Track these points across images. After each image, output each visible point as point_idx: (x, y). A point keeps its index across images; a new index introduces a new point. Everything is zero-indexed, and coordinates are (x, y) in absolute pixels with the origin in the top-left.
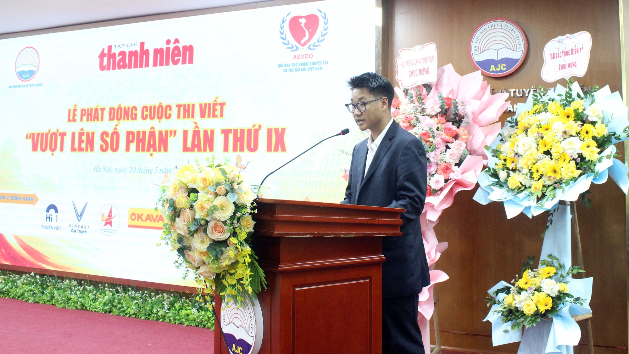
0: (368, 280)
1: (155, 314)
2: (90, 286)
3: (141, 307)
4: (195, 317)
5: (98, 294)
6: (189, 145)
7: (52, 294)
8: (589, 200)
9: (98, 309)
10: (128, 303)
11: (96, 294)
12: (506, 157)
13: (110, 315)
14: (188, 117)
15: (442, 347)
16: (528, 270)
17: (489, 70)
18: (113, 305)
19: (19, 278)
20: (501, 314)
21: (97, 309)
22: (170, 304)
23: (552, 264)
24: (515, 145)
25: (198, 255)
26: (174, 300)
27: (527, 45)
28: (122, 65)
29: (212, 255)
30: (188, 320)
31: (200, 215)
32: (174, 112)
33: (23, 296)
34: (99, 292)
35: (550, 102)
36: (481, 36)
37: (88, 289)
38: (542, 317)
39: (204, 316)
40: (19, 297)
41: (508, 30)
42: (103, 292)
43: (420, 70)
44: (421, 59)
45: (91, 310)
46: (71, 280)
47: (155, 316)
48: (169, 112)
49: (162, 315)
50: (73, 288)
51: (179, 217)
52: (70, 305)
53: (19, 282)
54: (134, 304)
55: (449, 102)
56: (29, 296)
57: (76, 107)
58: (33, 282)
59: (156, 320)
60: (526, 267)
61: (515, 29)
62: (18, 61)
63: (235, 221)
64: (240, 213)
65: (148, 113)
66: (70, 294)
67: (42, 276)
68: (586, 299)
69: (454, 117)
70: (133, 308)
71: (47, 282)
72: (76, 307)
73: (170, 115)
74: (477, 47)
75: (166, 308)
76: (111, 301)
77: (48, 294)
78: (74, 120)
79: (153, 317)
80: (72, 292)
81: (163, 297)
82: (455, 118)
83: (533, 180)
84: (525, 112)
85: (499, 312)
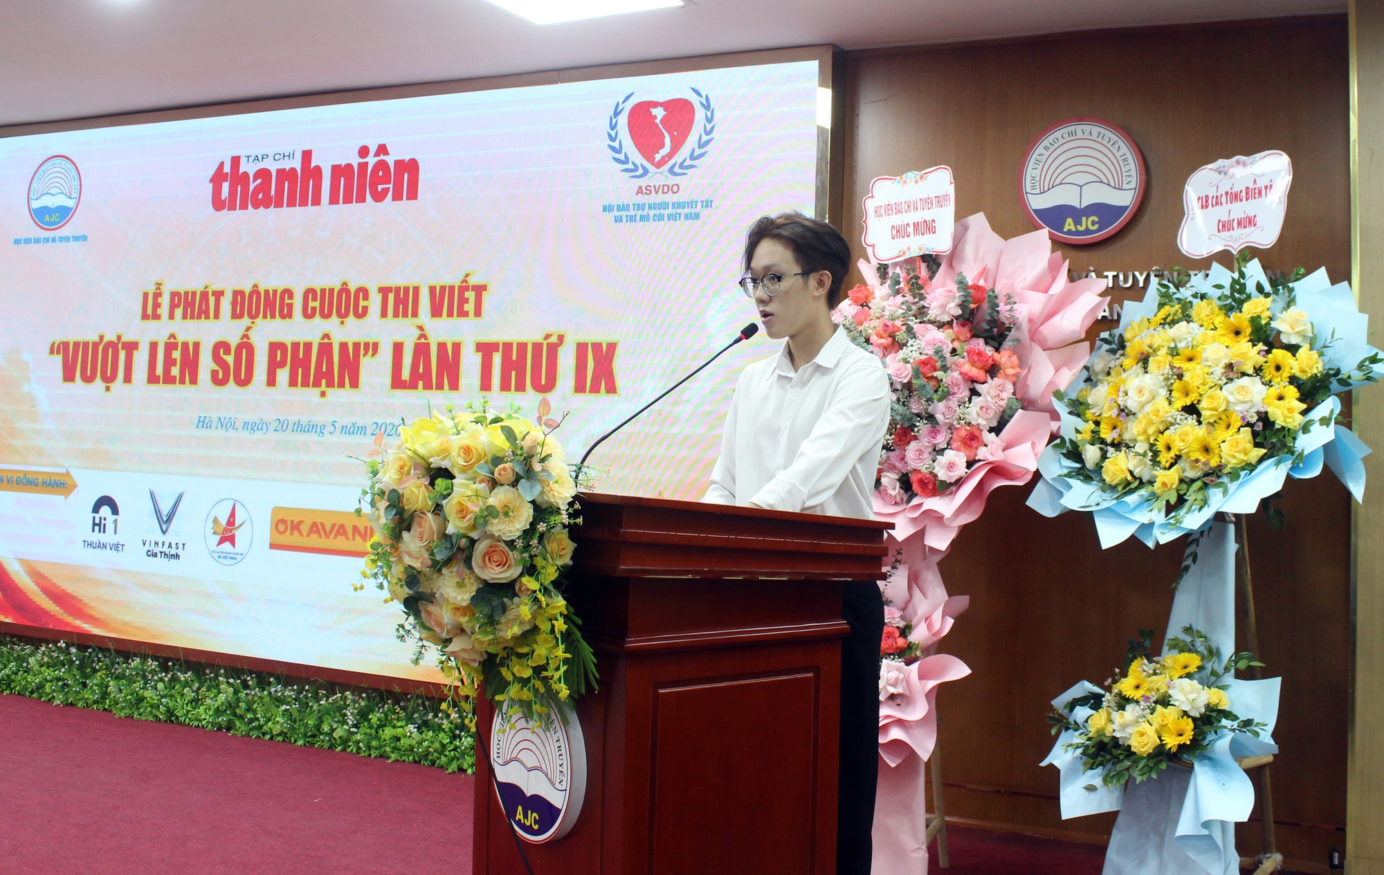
0: (810, 675)
1: (327, 734)
2: (186, 673)
3: (295, 719)
4: (414, 742)
5: (204, 689)
6: (406, 375)
7: (104, 687)
8: (1279, 513)
9: (204, 723)
10: (267, 710)
11: (199, 689)
12: (1099, 416)
13: (229, 734)
14: (405, 315)
15: (947, 818)
16: (1139, 658)
17: (1060, 230)
18: (235, 714)
19: (33, 651)
20: (1081, 752)
21: (201, 721)
22: (358, 715)
23: (1191, 647)
24: (1119, 391)
25: (449, 613)
26: (366, 706)
27: (1144, 177)
28: (263, 199)
29: (481, 613)
30: (399, 749)
31: (456, 526)
32: (375, 302)
33: (41, 691)
34: (206, 685)
35: (1196, 301)
36: (1047, 154)
37: (183, 679)
38: (1170, 761)
39: (432, 742)
40: (32, 692)
41: (1105, 143)
42: (213, 687)
43: (916, 225)
44: (919, 201)
45: (189, 724)
46: (145, 660)
47: (327, 738)
48: (362, 303)
49: (340, 737)
50: (150, 677)
51: (409, 530)
52: (143, 712)
53: (32, 660)
54: (281, 713)
55: (979, 295)
56: (54, 691)
57: (161, 287)
58: (63, 660)
59: (329, 748)
60: (1136, 653)
61: (1120, 143)
62: (34, 185)
63: (535, 542)
64: (545, 524)
65: (317, 304)
66: (142, 688)
67: (82, 648)
68: (1265, 723)
69: (988, 328)
70: (278, 722)
71: (93, 662)
72: (157, 716)
73: (365, 309)
74: (1037, 179)
75: (350, 723)
76: (232, 706)
77: (95, 688)
78: (157, 317)
79: (323, 741)
80: (148, 685)
81: (344, 698)
82: (991, 330)
83: (1159, 466)
84: (1141, 321)
85: (1078, 747)
